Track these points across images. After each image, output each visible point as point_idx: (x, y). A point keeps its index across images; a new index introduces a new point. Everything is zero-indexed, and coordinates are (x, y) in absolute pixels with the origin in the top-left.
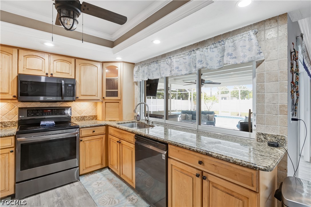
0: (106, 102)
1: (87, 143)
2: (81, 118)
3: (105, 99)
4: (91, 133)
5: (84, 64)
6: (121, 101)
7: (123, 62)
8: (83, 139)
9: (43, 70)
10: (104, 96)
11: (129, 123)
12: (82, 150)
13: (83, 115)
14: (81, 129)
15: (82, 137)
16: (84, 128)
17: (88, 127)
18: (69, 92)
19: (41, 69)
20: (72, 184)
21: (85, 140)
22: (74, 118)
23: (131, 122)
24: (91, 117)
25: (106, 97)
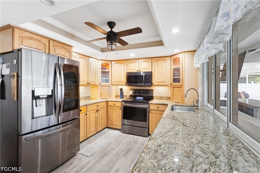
0: (173, 87)
1: (154, 115)
2: (160, 97)
3: (173, 85)
4: (156, 108)
5: (157, 61)
6: (183, 86)
7: (184, 52)
8: (152, 111)
9: (136, 69)
10: (172, 82)
11: (187, 106)
12: (151, 119)
13: (161, 96)
14: (150, 104)
15: (151, 110)
16: (152, 104)
17: (154, 104)
18: (147, 80)
19: (135, 68)
20: (144, 137)
21: (152, 112)
22: (155, 97)
23: (190, 106)
24: (167, 98)
25: (173, 83)
